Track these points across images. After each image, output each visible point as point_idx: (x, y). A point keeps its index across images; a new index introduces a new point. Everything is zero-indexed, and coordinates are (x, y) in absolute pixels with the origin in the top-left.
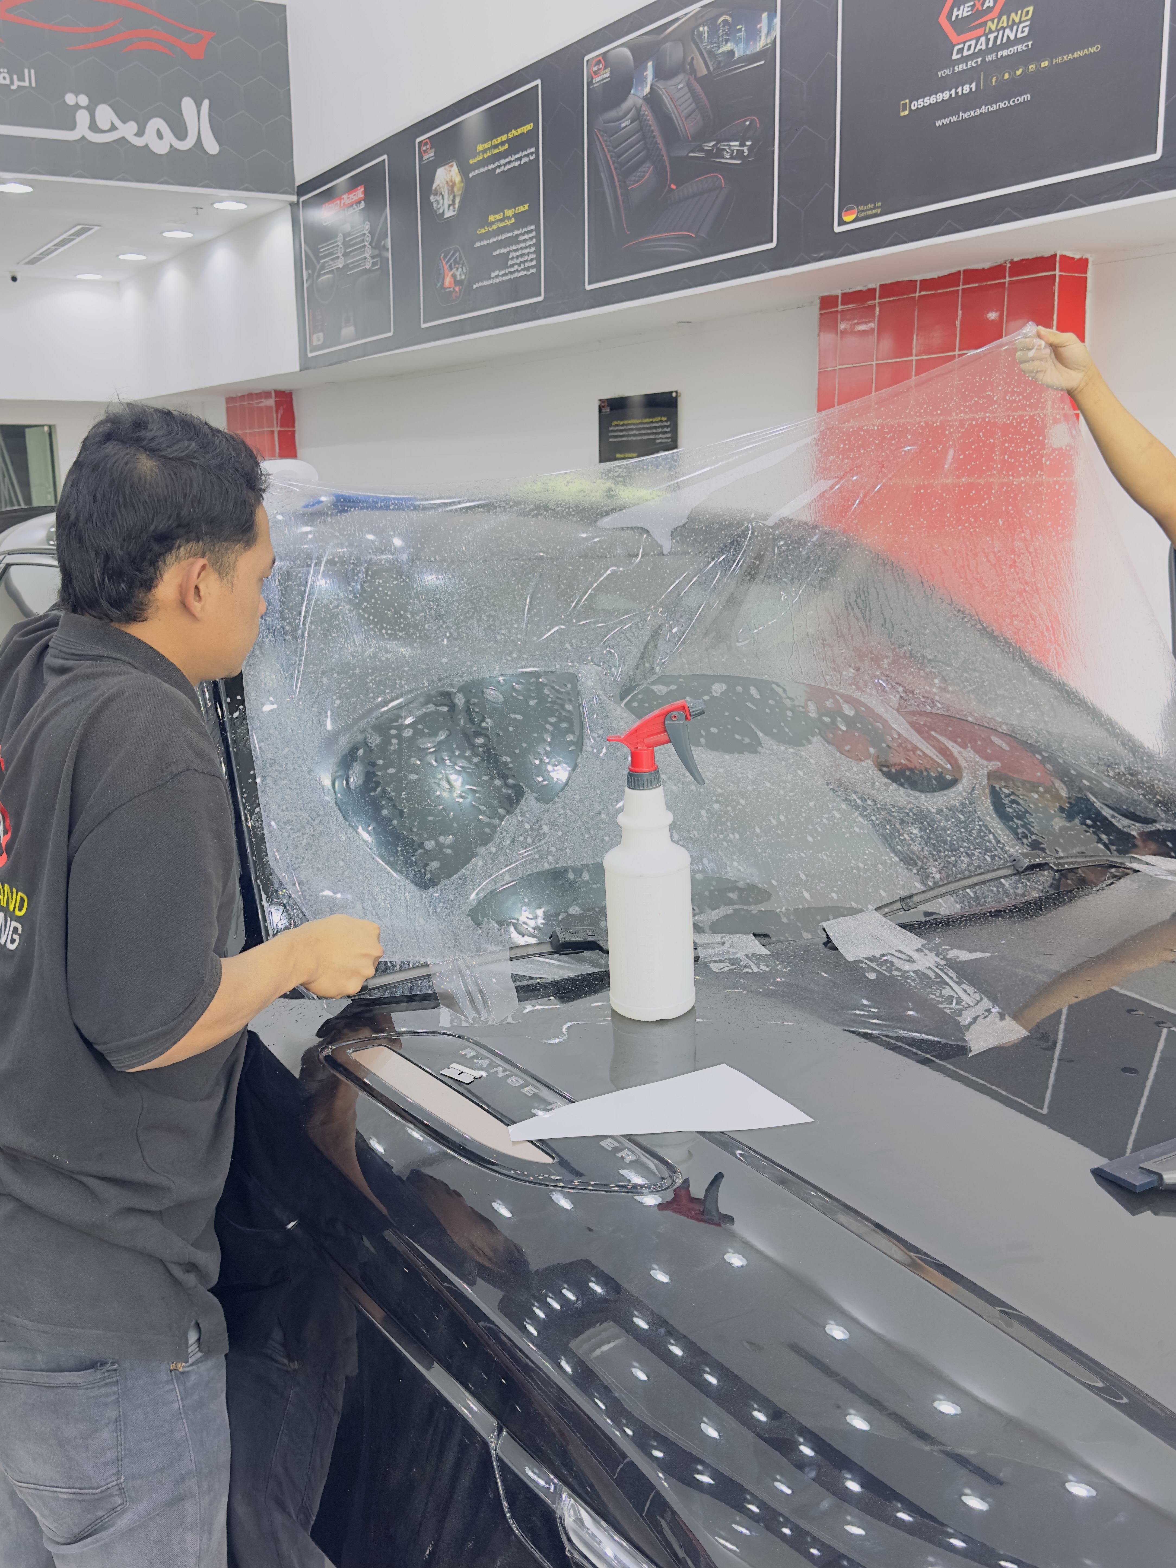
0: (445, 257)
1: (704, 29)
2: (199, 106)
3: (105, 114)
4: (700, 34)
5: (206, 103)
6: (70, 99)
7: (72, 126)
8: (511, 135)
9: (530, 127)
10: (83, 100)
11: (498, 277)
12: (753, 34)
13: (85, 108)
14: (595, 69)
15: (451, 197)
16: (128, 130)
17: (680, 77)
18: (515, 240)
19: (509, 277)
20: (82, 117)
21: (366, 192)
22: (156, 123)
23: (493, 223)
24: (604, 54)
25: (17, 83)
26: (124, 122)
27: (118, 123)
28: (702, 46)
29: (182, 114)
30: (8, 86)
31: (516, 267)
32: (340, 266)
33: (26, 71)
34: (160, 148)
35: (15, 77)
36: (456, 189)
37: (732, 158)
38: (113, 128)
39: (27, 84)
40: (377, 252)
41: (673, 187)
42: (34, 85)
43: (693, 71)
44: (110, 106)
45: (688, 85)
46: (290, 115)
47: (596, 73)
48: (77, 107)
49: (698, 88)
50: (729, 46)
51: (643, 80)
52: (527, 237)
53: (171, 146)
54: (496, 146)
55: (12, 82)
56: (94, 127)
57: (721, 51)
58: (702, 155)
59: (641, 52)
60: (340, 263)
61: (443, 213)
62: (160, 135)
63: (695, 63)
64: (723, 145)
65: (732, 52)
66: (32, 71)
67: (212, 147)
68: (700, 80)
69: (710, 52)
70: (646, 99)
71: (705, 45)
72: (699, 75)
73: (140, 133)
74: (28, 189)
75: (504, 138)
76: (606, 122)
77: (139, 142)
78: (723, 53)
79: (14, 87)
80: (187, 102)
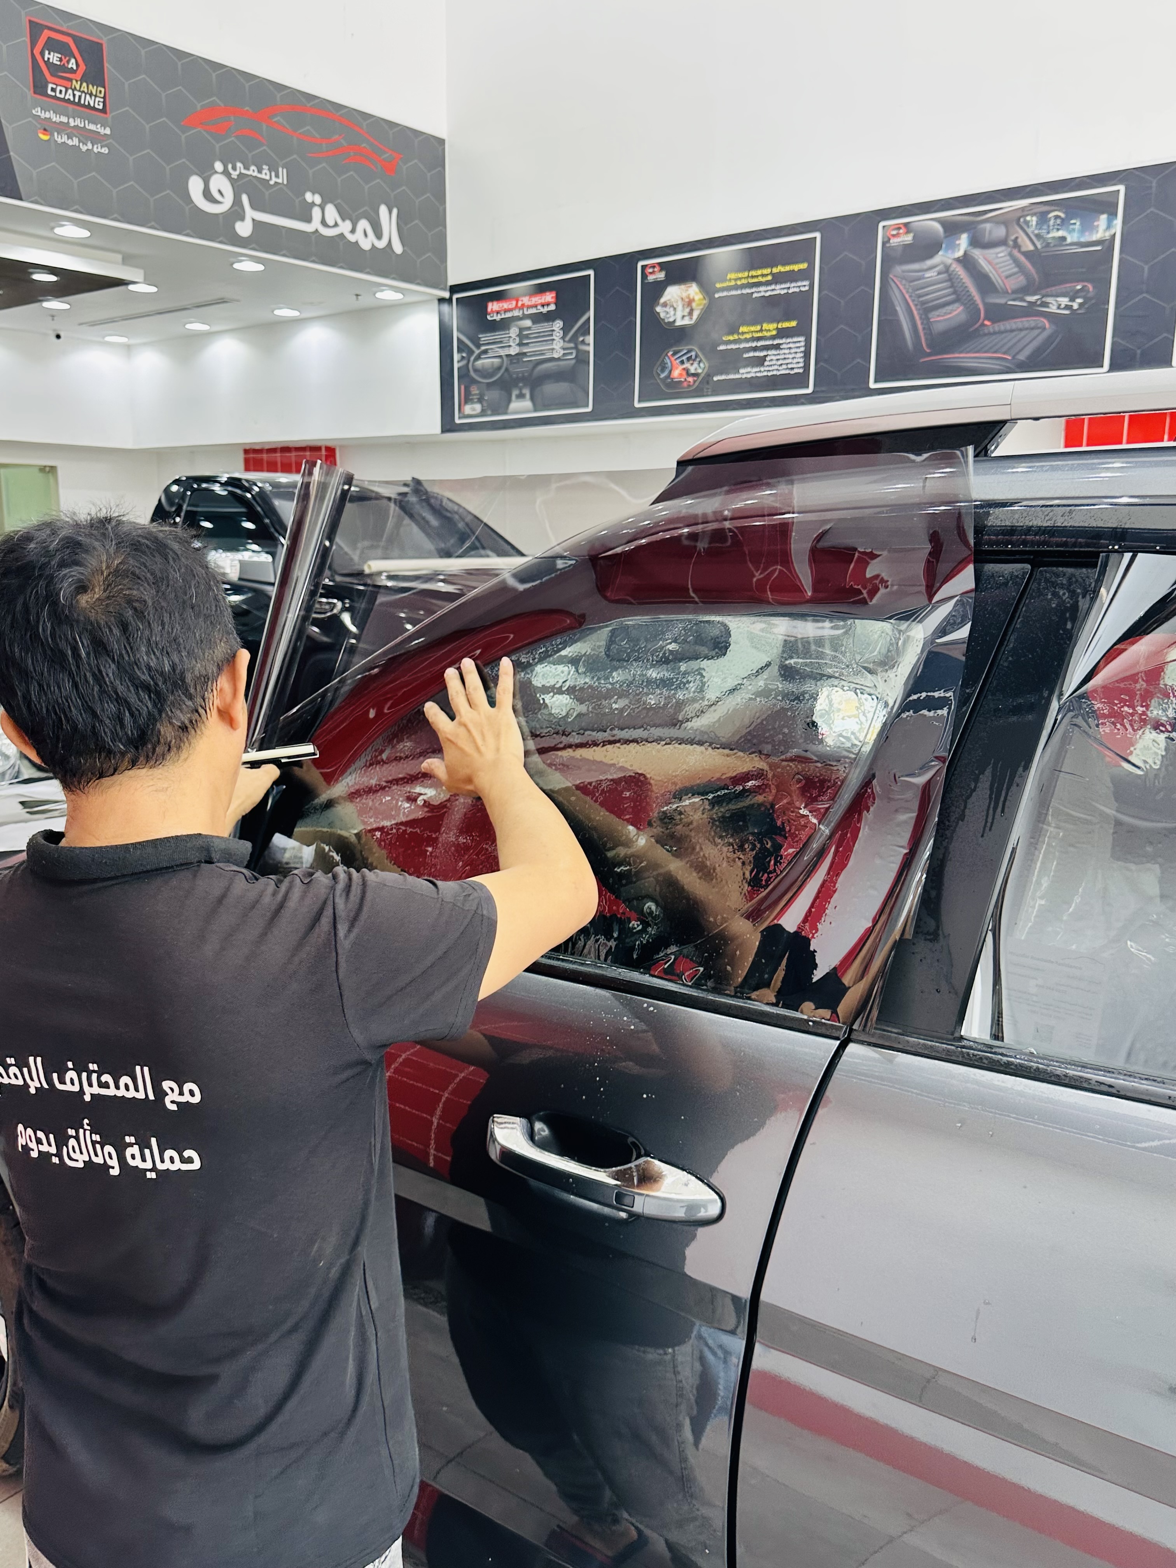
0: (674, 354)
1: (1033, 220)
2: (390, 212)
3: (331, 213)
4: (1027, 223)
7: (309, 220)
8: (775, 270)
9: (804, 266)
10: (318, 199)
11: (747, 373)
12: (1088, 227)
13: (319, 206)
14: (894, 232)
15: (688, 310)
16: (345, 227)
17: (1002, 248)
18: (777, 347)
19: (765, 374)
20: (316, 213)
21: (557, 297)
22: (363, 224)
23: (743, 333)
24: (906, 225)
25: (274, 180)
26: (343, 220)
27: (339, 221)
28: (1029, 231)
29: (379, 219)
30: (268, 181)
31: (776, 367)
32: (513, 353)
34: (366, 245)
35: (273, 174)
36: (694, 305)
37: (1059, 308)
38: (336, 225)
39: (280, 181)
40: (572, 345)
41: (987, 323)
42: (285, 182)
43: (1016, 245)
44: (336, 206)
45: (1011, 255)
46: (445, 227)
47: (894, 236)
48: (313, 204)
49: (1022, 259)
50: (1060, 233)
51: (954, 247)
52: (791, 345)
54: (753, 277)
56: (324, 223)
57: (1050, 235)
58: (1024, 304)
59: (952, 229)
60: (514, 351)
61: (674, 321)
62: (366, 235)
63: (1019, 240)
64: (1049, 300)
65: (1063, 239)
67: (398, 248)
68: (1027, 254)
69: (1038, 236)
70: (958, 260)
71: (1033, 229)
72: (1024, 249)
73: (353, 231)
74: (260, 267)
75: (767, 271)
76: (903, 272)
77: (352, 238)
78: (1054, 238)
79: (272, 183)
80: (383, 210)
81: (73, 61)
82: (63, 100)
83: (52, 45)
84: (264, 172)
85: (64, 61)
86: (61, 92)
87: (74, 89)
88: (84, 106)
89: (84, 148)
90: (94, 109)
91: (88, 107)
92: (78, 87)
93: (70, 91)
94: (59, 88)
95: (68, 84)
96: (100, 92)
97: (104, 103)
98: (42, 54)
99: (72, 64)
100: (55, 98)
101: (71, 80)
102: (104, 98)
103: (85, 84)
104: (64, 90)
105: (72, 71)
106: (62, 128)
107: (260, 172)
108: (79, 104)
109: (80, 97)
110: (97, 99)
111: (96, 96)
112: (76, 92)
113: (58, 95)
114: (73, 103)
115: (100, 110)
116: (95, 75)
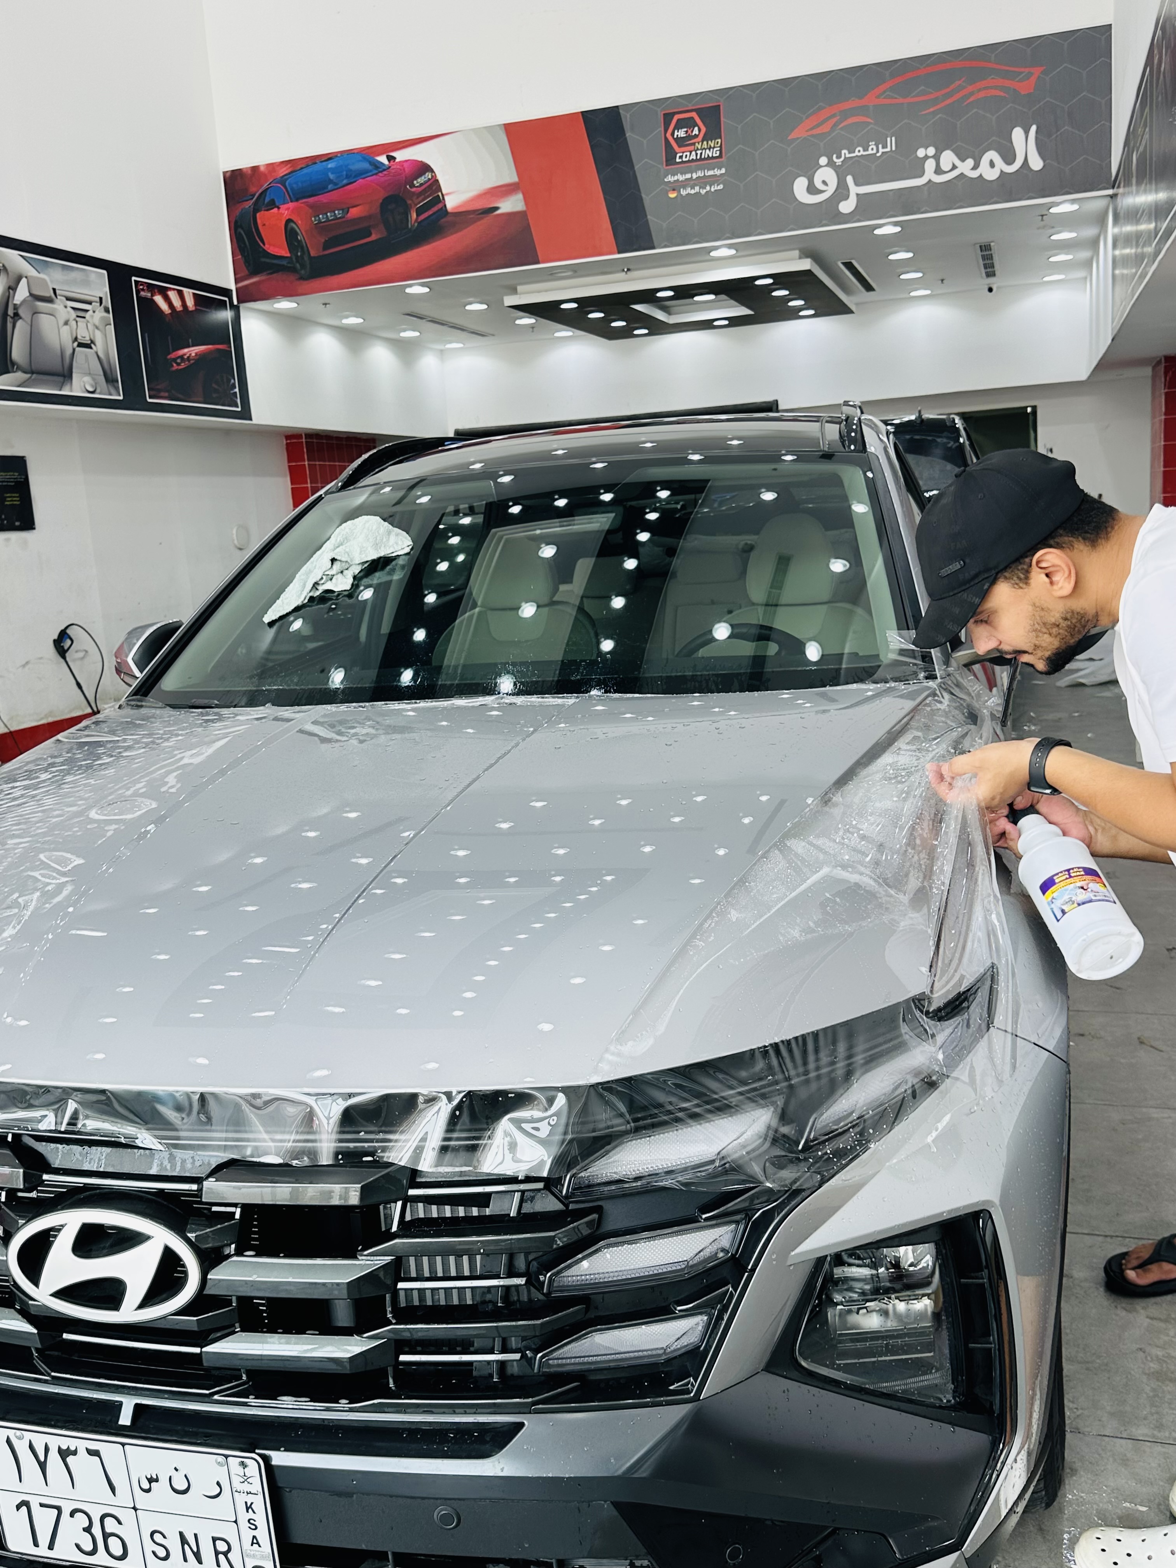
2: (1027, 133)
3: (948, 158)
5: (1034, 128)
6: (921, 153)
7: (922, 174)
10: (931, 151)
13: (932, 157)
16: (966, 167)
20: (930, 165)
22: (990, 155)
25: (881, 151)
26: (963, 160)
27: (957, 162)
29: (1012, 143)
30: (875, 154)
33: (889, 139)
34: (991, 175)
35: (880, 146)
38: (954, 167)
39: (889, 149)
42: (894, 149)
44: (953, 151)
48: (926, 157)
53: (1002, 171)
55: (878, 151)
62: (992, 164)
66: (893, 139)
73: (976, 167)
77: (974, 174)
79: (879, 154)
80: (1017, 131)
81: (696, 129)
82: (689, 161)
83: (680, 124)
84: (871, 147)
85: (690, 131)
86: (686, 156)
87: (696, 150)
88: (705, 159)
89: (703, 192)
90: (713, 158)
91: (709, 158)
92: (700, 147)
93: (694, 153)
94: (685, 154)
95: (692, 148)
96: (718, 142)
97: (721, 151)
98: (673, 134)
99: (696, 131)
100: (683, 162)
101: (694, 144)
102: (721, 147)
103: (705, 143)
104: (688, 154)
105: (696, 136)
106: (687, 183)
107: (866, 149)
108: (701, 160)
109: (701, 154)
110: (715, 150)
111: (714, 148)
112: (698, 152)
113: (684, 159)
114: (697, 160)
115: (716, 158)
116: (713, 132)
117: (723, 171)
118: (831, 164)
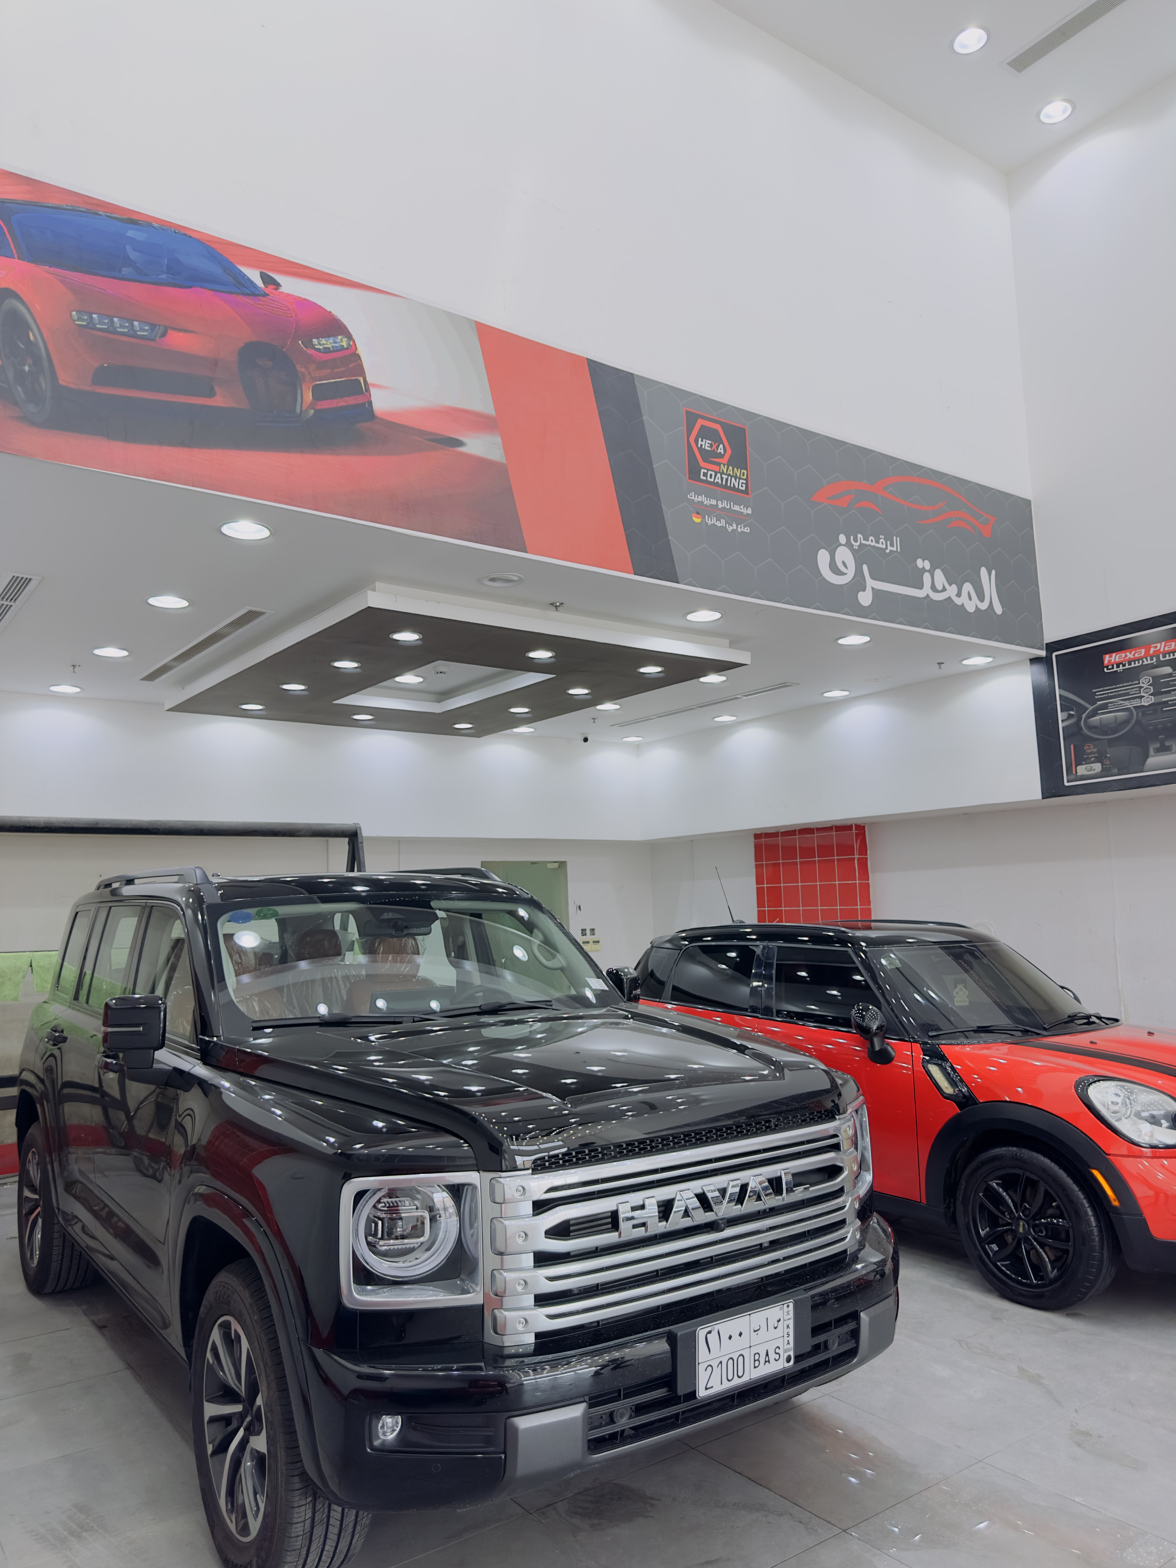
2: (990, 574)
3: (939, 577)
5: (993, 572)
6: (920, 563)
7: (920, 586)
10: (927, 565)
13: (929, 571)
16: (952, 591)
20: (927, 579)
22: (968, 587)
25: (889, 548)
26: (950, 584)
27: (946, 585)
29: (981, 581)
30: (884, 550)
32: (1146, 704)
33: (895, 538)
34: (970, 608)
35: (889, 543)
39: (895, 549)
42: (899, 550)
44: (942, 570)
48: (924, 570)
53: (976, 606)
55: (887, 548)
56: (933, 588)
60: (1147, 701)
62: (970, 598)
66: (898, 539)
67: (998, 609)
73: (959, 595)
74: (866, 639)
77: (958, 601)
79: (888, 551)
80: (983, 571)
81: (721, 446)
82: (713, 484)
83: (705, 433)
84: (881, 541)
85: (714, 447)
86: (711, 475)
87: (722, 473)
88: (730, 488)
89: (730, 529)
90: (738, 490)
91: (734, 489)
92: (725, 471)
93: (719, 475)
94: (710, 472)
95: (716, 468)
96: (744, 473)
97: (747, 484)
98: (697, 442)
99: (721, 450)
100: (706, 482)
101: (719, 464)
102: (746, 480)
103: (731, 468)
104: (713, 474)
105: (721, 456)
106: (711, 510)
107: (877, 542)
108: (725, 487)
109: (727, 480)
110: (741, 481)
111: (740, 479)
112: (723, 476)
113: (709, 479)
114: (721, 486)
115: (742, 491)
116: (739, 460)
117: (749, 511)
118: (848, 545)
